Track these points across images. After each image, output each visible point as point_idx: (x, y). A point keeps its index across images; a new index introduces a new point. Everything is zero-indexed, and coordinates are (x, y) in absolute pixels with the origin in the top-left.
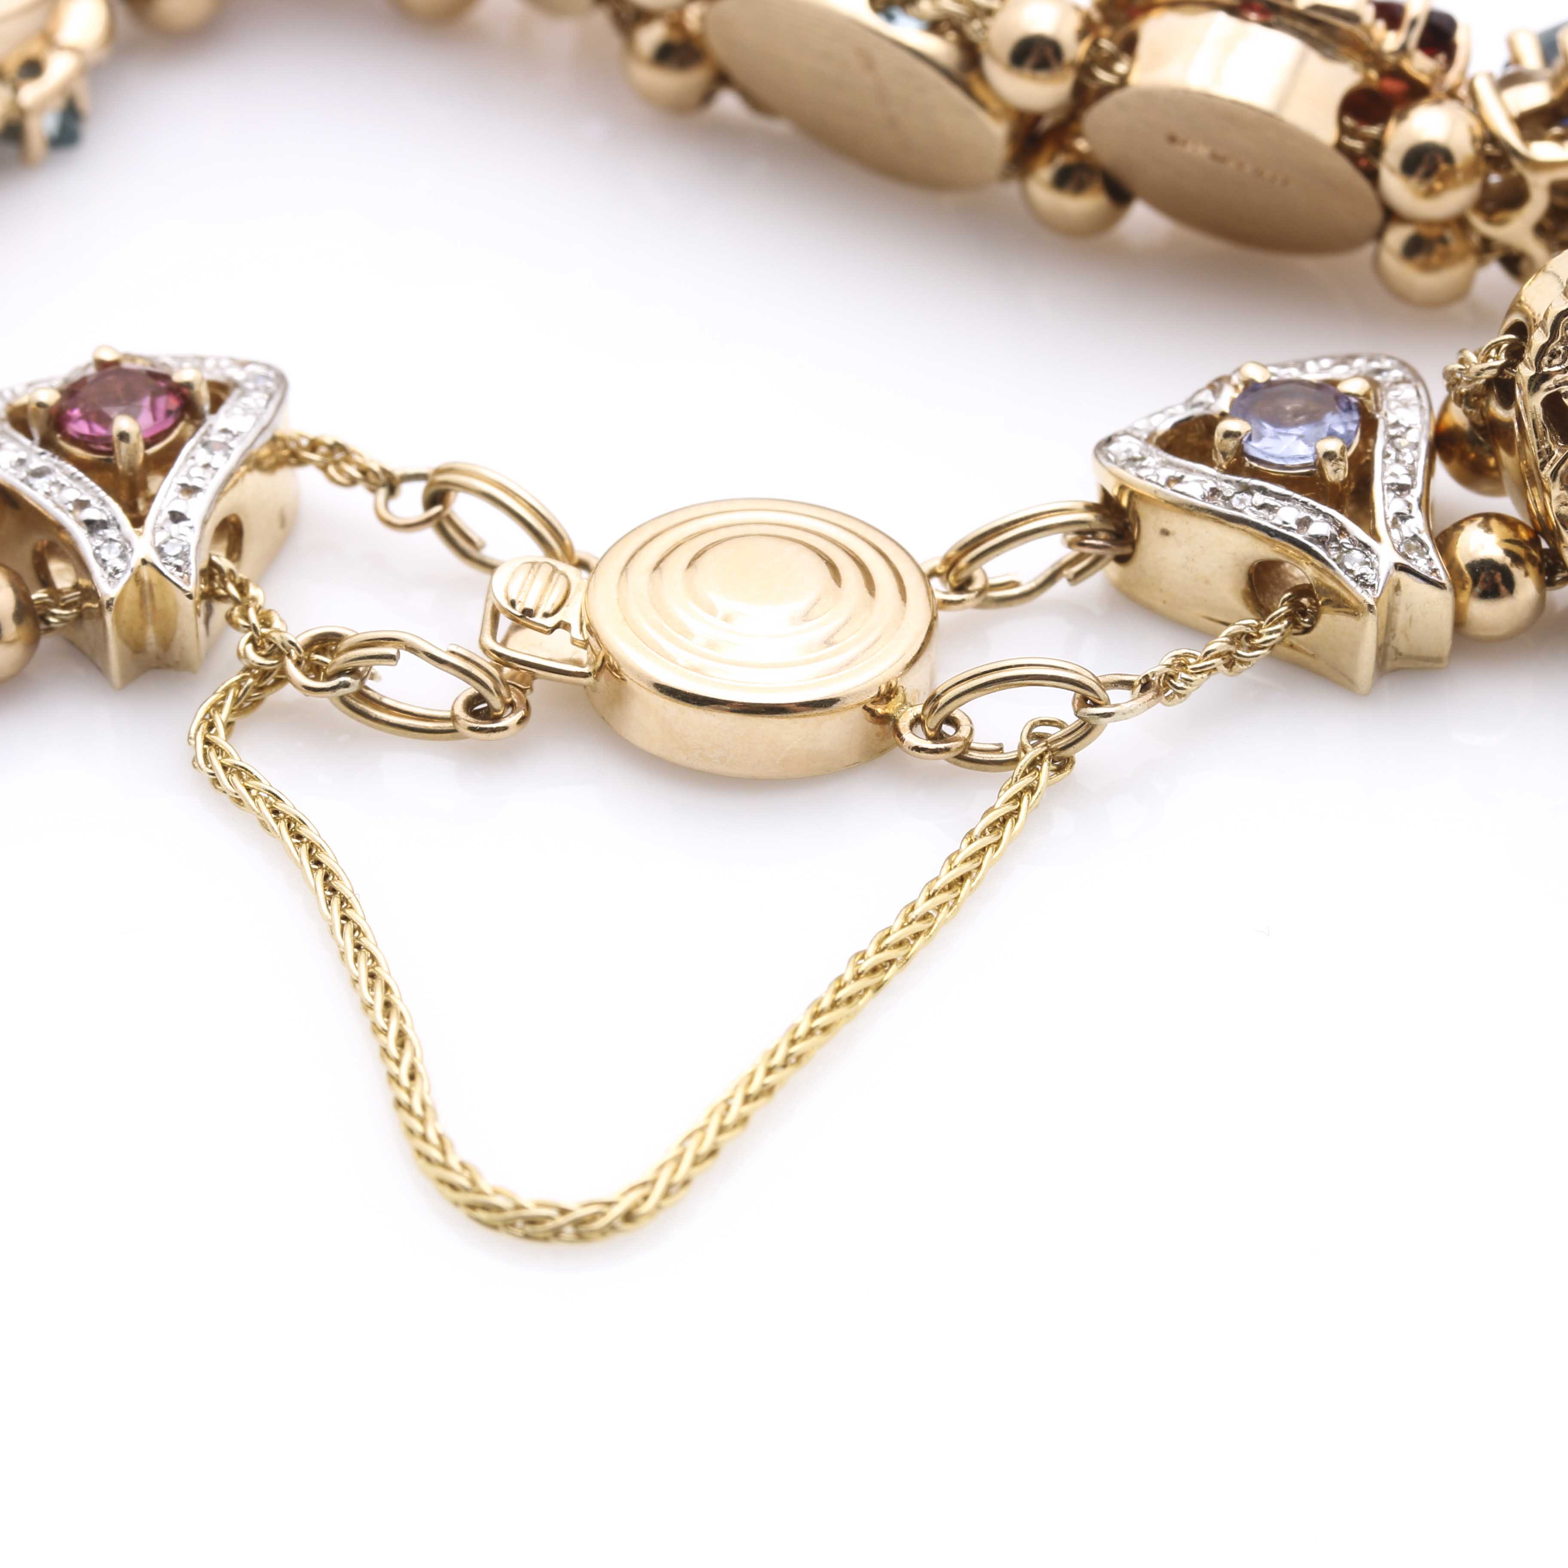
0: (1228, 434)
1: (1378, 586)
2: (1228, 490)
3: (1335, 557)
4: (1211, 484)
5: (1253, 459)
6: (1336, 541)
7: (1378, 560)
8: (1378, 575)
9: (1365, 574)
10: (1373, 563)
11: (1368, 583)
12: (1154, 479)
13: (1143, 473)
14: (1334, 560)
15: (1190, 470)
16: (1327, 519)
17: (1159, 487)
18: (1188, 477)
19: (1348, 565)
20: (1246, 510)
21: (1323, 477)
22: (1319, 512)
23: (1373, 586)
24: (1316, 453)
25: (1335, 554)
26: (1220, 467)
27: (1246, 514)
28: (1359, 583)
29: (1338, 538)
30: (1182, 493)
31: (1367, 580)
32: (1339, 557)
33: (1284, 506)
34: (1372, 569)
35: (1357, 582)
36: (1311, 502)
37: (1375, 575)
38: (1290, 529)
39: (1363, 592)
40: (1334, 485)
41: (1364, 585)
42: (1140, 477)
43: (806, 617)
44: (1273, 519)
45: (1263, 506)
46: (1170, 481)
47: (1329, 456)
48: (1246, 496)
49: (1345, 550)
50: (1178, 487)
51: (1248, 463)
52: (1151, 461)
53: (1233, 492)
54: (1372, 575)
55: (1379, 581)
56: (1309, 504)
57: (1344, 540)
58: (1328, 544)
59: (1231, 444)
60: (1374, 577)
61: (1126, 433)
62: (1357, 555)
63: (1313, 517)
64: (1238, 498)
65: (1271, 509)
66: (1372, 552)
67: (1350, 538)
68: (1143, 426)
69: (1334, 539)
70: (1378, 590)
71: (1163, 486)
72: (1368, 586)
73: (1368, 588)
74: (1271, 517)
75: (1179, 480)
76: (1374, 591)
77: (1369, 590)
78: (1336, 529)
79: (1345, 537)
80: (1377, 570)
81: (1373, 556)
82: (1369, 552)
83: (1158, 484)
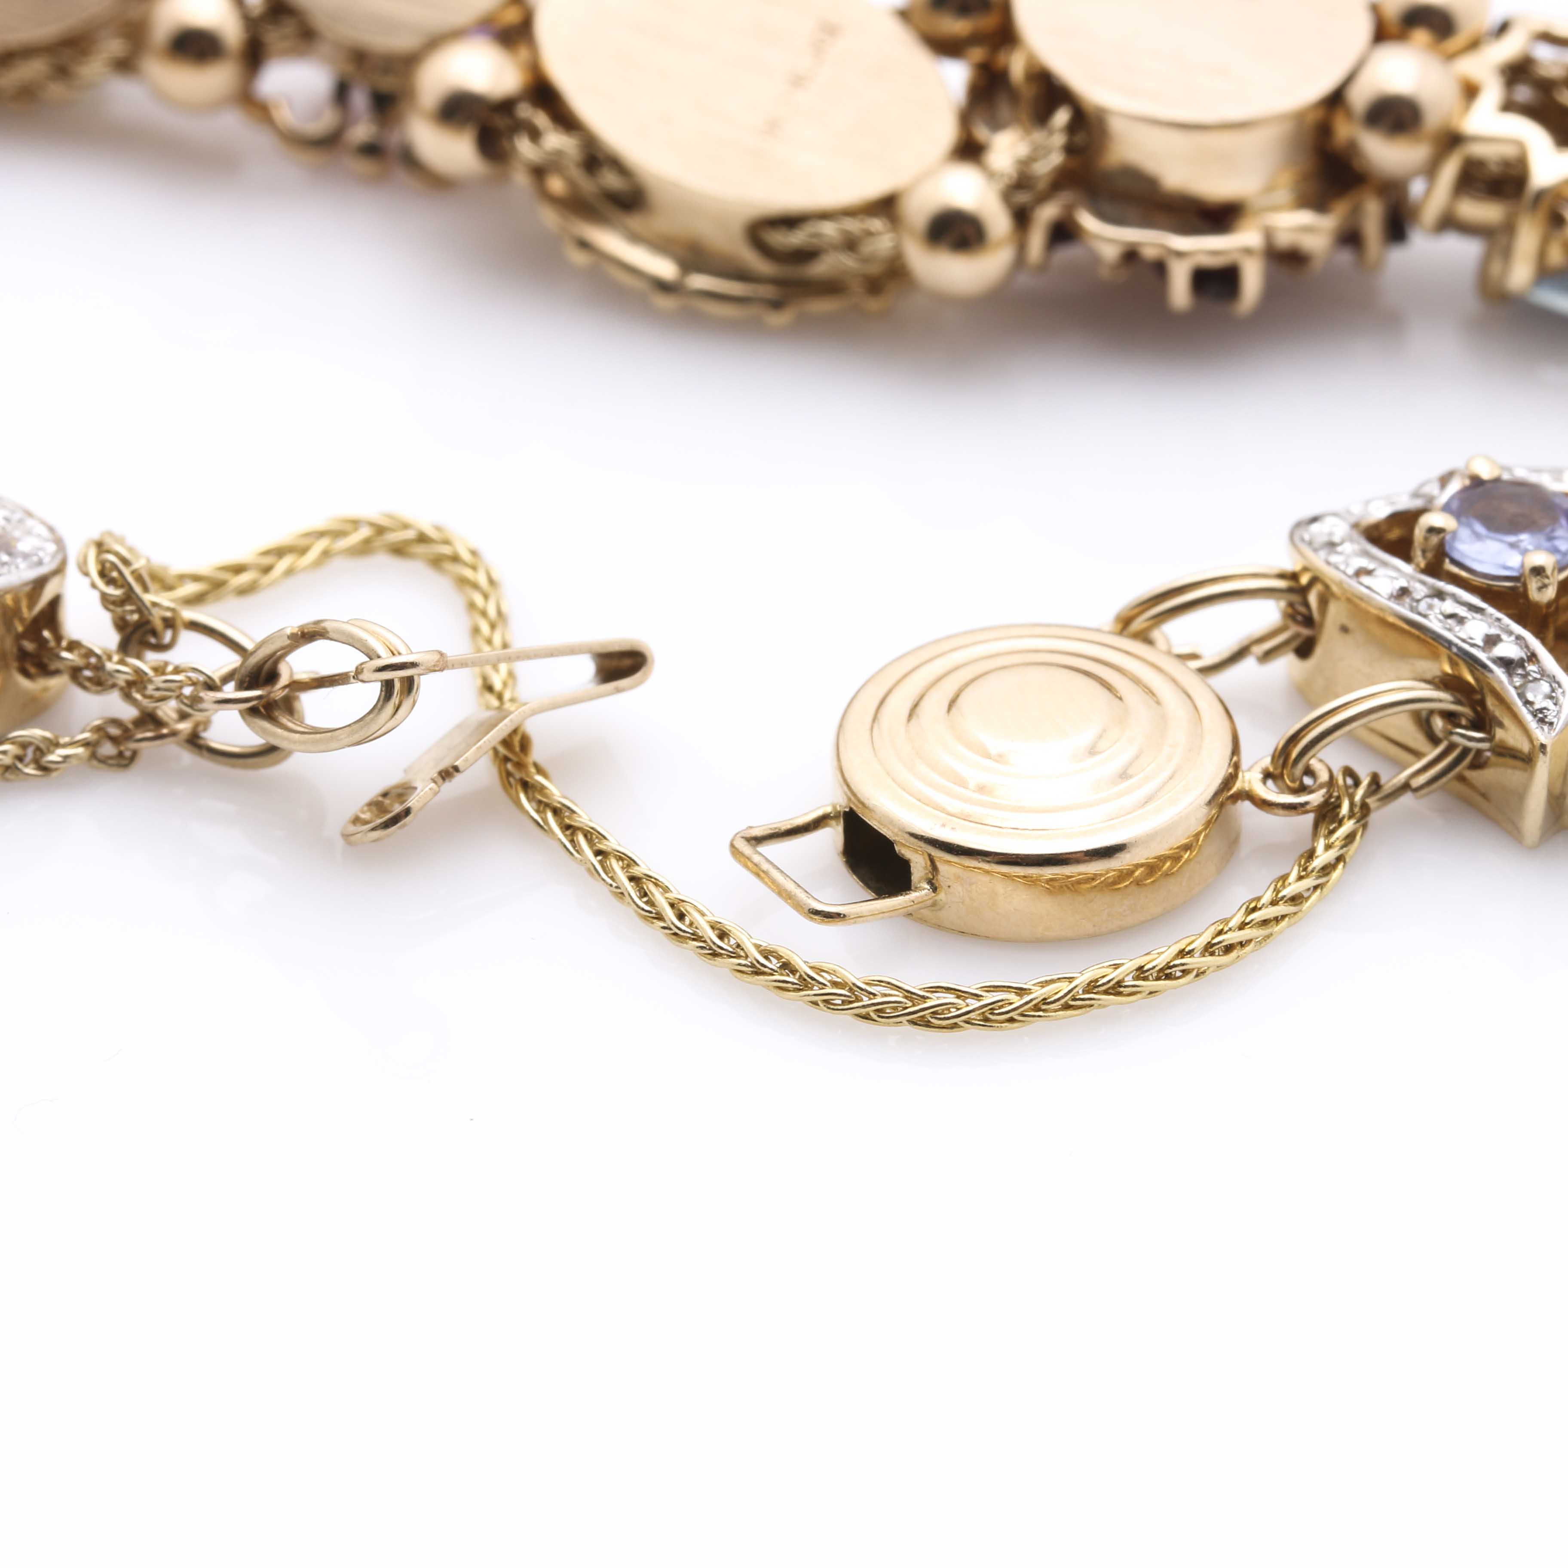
0: (1432, 530)
1: (1557, 725)
2: (1420, 591)
3: (1518, 684)
4: (1403, 583)
5: (1454, 562)
6: (1523, 667)
7: (1564, 696)
8: (1559, 712)
9: (1545, 708)
10: (1557, 699)
11: (1547, 720)
12: (1342, 567)
13: (1334, 559)
14: (1516, 688)
15: (1385, 564)
16: (1519, 642)
17: (1343, 577)
18: (1381, 572)
19: (1530, 696)
20: (1431, 617)
21: (1525, 594)
22: (1510, 633)
23: (1551, 724)
24: (1522, 565)
25: (1518, 681)
26: (1418, 565)
27: (1430, 621)
28: (1537, 718)
29: (1526, 664)
30: (1368, 588)
31: (1546, 716)
32: (1521, 686)
33: (1474, 618)
34: (1555, 704)
35: (1535, 716)
36: (1506, 620)
37: (1556, 712)
38: (1473, 645)
39: (1537, 728)
40: (1536, 606)
41: (1542, 721)
42: (1328, 563)
43: (1092, 751)
44: (1459, 631)
45: (1452, 616)
46: (1361, 572)
47: (1538, 571)
48: (1436, 601)
49: (1531, 678)
50: (1365, 580)
51: (1449, 567)
52: (1347, 548)
53: (1423, 594)
54: (1554, 711)
55: (1558, 720)
56: (1502, 622)
57: (1531, 668)
58: (1514, 669)
59: (1435, 540)
60: (1554, 714)
61: (1335, 514)
62: (1545, 687)
63: (1504, 637)
64: (1427, 602)
65: (1461, 620)
66: (1560, 686)
67: (1539, 667)
68: (1357, 510)
69: (1521, 663)
70: (1555, 728)
71: (1349, 577)
72: (1546, 723)
73: (1545, 725)
74: (1457, 629)
75: (1369, 573)
76: (1551, 730)
77: (1546, 728)
78: (1526, 654)
79: (1534, 663)
80: (1561, 707)
81: (1560, 690)
82: (1557, 685)
83: (1344, 573)
